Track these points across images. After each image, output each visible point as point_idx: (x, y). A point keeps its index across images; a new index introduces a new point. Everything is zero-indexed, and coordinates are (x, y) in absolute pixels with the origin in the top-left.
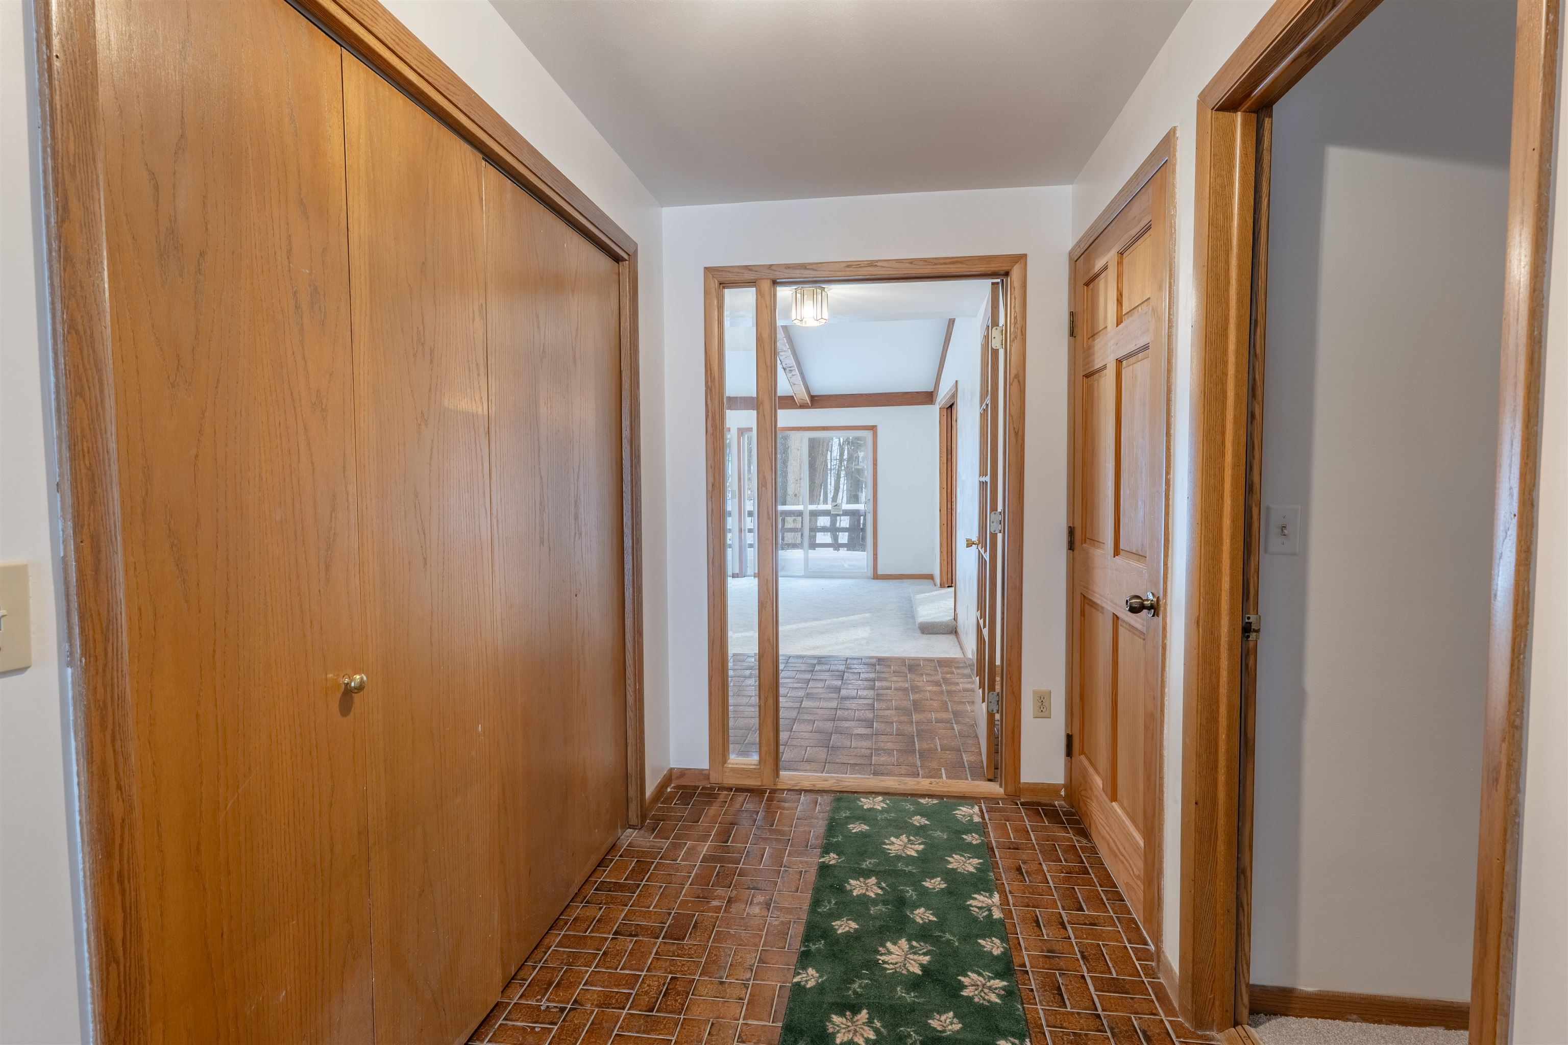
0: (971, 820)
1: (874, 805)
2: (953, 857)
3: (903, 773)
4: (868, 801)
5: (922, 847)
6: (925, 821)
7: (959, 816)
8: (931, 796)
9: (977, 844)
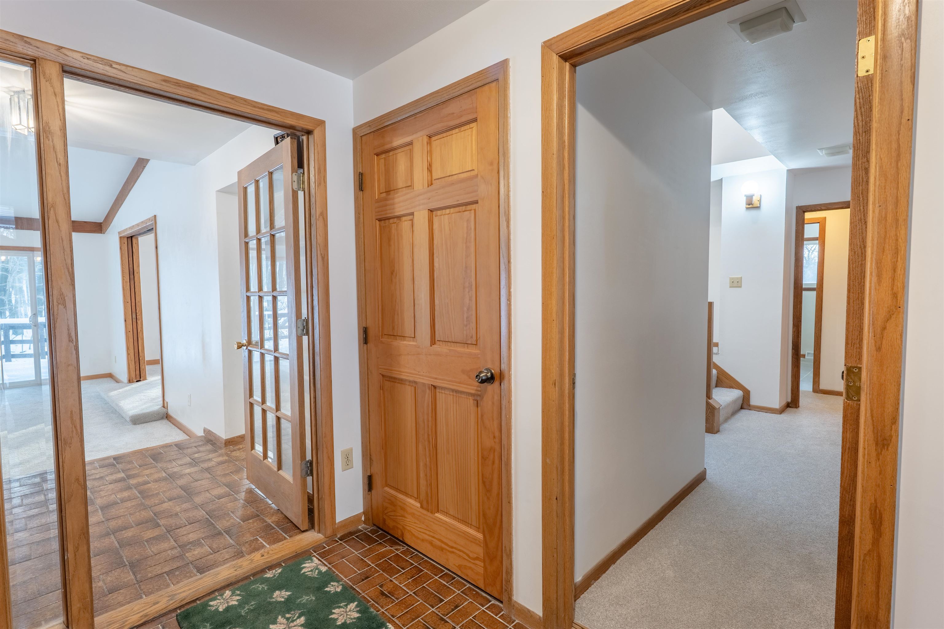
0: (320, 572)
1: (228, 602)
2: (334, 613)
3: (227, 557)
4: (218, 601)
5: (303, 619)
6: (286, 594)
7: (308, 573)
8: (270, 568)
9: (341, 590)
